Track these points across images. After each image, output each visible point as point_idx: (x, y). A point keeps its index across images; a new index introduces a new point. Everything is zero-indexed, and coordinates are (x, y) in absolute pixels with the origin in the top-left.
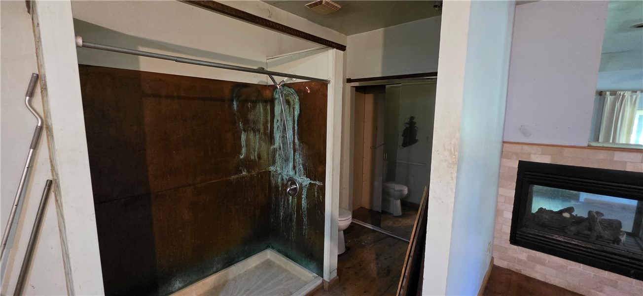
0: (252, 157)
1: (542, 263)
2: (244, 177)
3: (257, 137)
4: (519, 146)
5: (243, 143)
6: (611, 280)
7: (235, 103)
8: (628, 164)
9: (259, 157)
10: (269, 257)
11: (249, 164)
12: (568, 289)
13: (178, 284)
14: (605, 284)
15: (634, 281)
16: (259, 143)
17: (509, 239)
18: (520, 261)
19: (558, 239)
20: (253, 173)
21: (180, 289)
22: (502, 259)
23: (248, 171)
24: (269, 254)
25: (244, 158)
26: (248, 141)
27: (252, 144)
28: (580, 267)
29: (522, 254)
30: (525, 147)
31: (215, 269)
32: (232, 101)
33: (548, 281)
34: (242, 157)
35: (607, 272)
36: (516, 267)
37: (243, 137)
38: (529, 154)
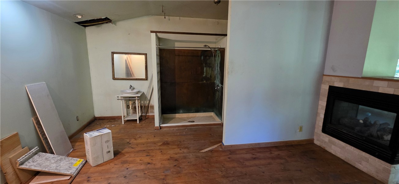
0: (208, 76)
1: (334, 144)
2: (204, 83)
3: (210, 69)
4: (330, 77)
5: (205, 71)
6: (366, 158)
7: (202, 57)
8: (380, 88)
9: (211, 76)
10: (212, 115)
11: (206, 79)
12: (345, 160)
13: (181, 112)
14: (363, 160)
15: (377, 159)
16: (211, 71)
17: (321, 130)
18: (325, 142)
19: (343, 131)
20: (208, 82)
21: (182, 113)
22: (318, 140)
23: (206, 81)
24: (212, 114)
25: (205, 77)
26: (206, 70)
27: (208, 71)
28: (351, 148)
29: (327, 138)
30: (333, 78)
31: (192, 112)
32: (201, 56)
33: (336, 155)
34: (204, 76)
35: (364, 153)
36: (323, 146)
37: (205, 69)
38: (334, 82)
